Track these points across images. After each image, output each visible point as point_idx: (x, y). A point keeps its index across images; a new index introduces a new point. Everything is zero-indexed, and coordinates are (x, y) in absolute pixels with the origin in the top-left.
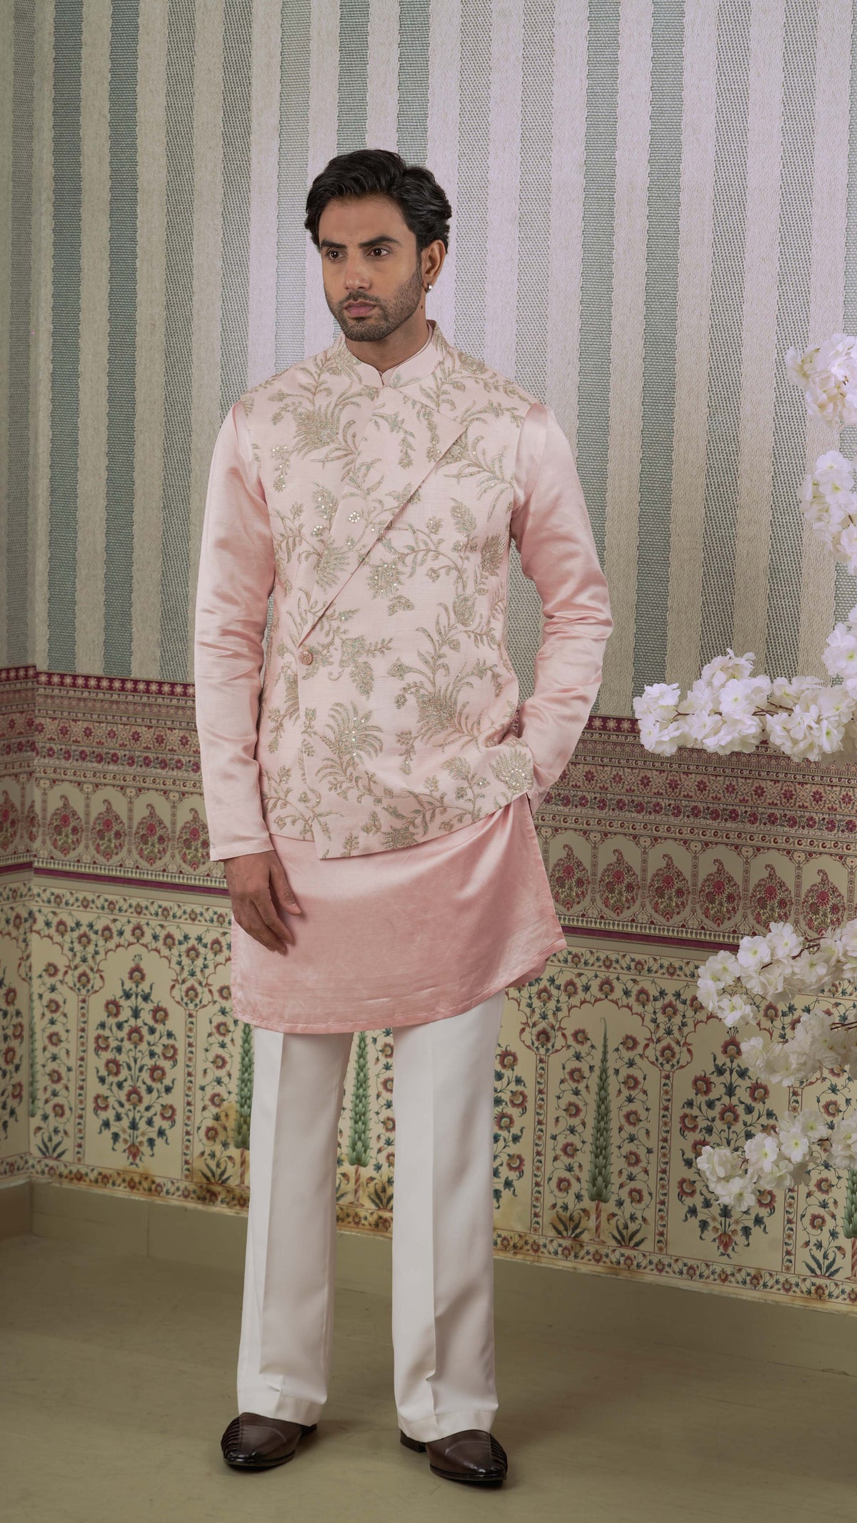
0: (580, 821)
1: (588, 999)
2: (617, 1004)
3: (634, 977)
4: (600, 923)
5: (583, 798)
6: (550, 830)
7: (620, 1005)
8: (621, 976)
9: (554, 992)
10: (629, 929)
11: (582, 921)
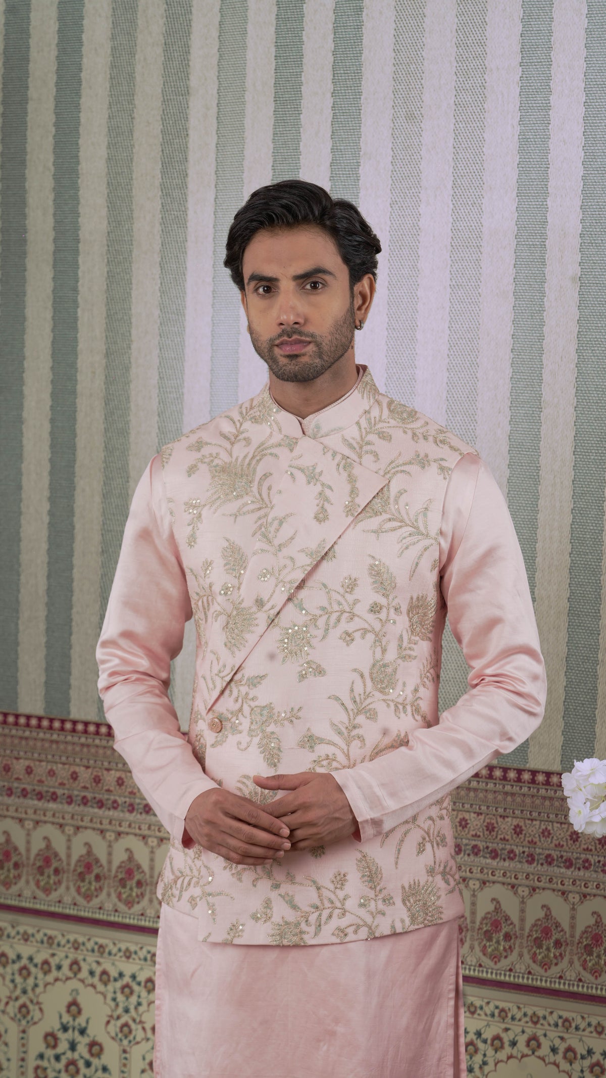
0: (508, 874)
1: (515, 1054)
2: (544, 1060)
3: (561, 1034)
4: (528, 978)
5: (512, 851)
6: (477, 883)
7: (547, 1061)
8: (548, 1033)
9: (481, 1045)
10: (557, 985)
11: (510, 976)
